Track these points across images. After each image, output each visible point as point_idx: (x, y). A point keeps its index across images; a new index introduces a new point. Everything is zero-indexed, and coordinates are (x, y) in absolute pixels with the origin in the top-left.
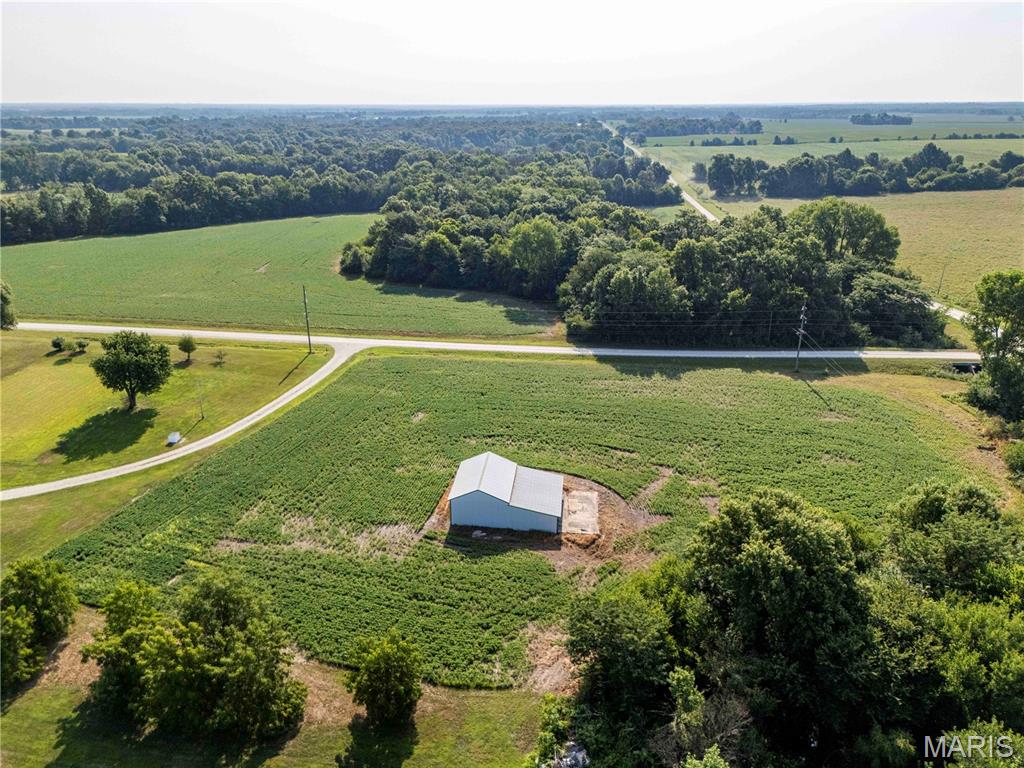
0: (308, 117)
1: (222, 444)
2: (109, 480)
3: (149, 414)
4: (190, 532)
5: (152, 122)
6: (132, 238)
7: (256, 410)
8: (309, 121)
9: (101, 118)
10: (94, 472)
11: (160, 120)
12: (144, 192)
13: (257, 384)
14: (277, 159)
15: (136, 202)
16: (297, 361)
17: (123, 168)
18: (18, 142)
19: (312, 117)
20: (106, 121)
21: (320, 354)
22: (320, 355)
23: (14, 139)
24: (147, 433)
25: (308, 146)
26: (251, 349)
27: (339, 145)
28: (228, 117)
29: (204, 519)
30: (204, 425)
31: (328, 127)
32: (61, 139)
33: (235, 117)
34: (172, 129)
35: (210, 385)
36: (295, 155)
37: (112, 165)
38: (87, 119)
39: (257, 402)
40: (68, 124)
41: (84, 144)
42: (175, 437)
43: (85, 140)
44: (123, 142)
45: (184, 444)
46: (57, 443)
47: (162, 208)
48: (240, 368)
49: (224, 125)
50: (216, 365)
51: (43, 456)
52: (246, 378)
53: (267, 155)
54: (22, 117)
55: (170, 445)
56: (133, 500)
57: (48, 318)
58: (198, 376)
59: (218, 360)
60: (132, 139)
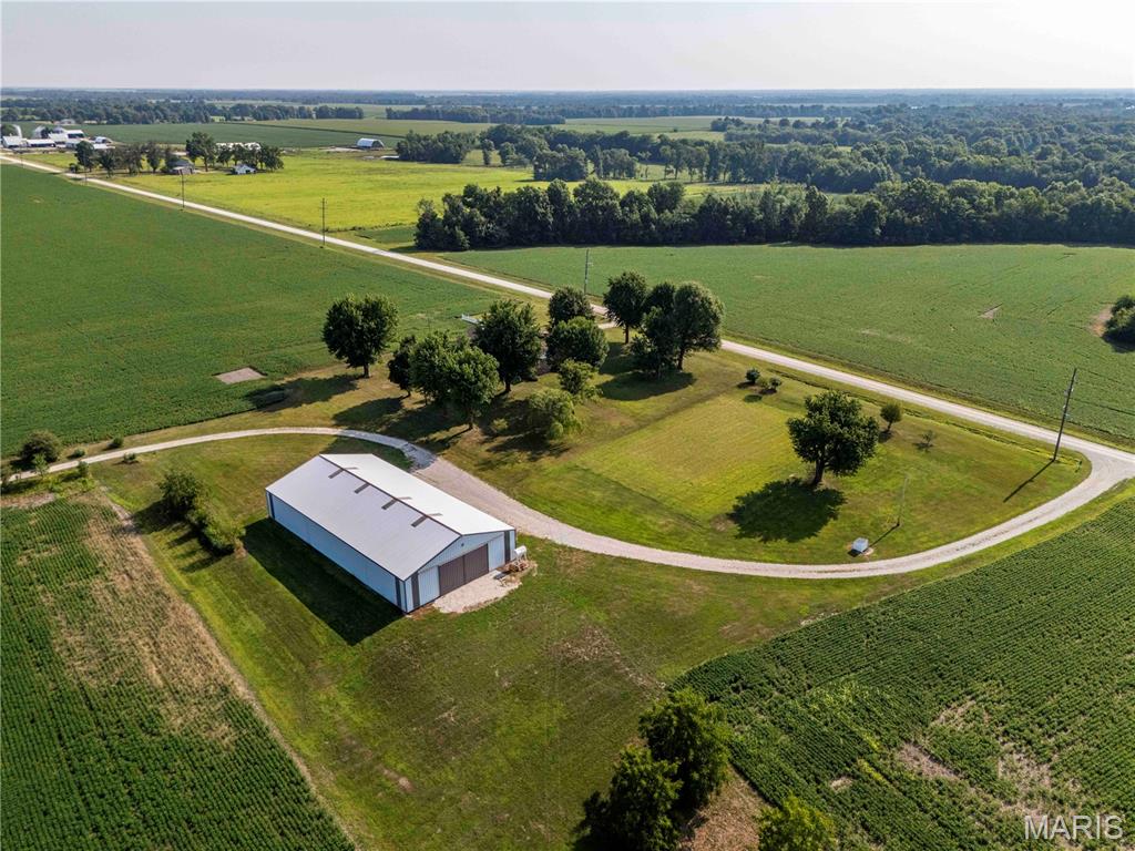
0: (1065, 105)
1: (920, 576)
2: (780, 580)
3: (834, 498)
4: (868, 710)
5: (879, 111)
6: (841, 250)
7: (970, 535)
8: (1067, 111)
9: (826, 106)
10: (765, 561)
11: (887, 109)
12: (866, 198)
13: (972, 491)
14: (1024, 163)
15: (854, 209)
16: (1034, 469)
17: (843, 165)
18: (748, 132)
19: (1070, 105)
20: (830, 110)
21: (1068, 466)
22: (1068, 468)
23: (746, 128)
24: (829, 526)
25: (1070, 147)
26: (967, 432)
27: (1114, 146)
28: (963, 105)
29: (888, 697)
30: (899, 537)
31: (1096, 120)
32: (788, 130)
33: (971, 105)
34: (899, 120)
35: (911, 477)
36: (1050, 159)
37: (834, 162)
38: (813, 107)
39: (972, 522)
40: (795, 112)
41: (807, 135)
42: (861, 544)
43: (809, 131)
44: (845, 135)
45: (872, 559)
46: (734, 506)
47: (880, 219)
48: (952, 460)
49: (958, 115)
50: (921, 447)
51: (717, 519)
52: (959, 477)
53: (1013, 157)
54: (755, 105)
55: (854, 553)
56: (803, 623)
57: (746, 339)
58: (897, 458)
59: (925, 441)
60: (856, 131)
